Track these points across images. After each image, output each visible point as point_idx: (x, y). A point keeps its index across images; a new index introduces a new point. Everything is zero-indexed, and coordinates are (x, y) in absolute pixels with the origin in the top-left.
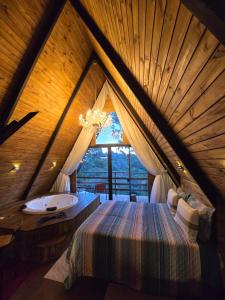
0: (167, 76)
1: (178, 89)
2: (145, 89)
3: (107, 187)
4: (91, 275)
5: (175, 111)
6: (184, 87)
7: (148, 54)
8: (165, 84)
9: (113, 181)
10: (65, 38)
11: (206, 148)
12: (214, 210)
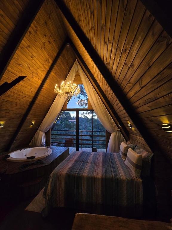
0: (124, 56)
1: (132, 65)
2: (108, 66)
3: (75, 142)
4: (62, 206)
5: (129, 82)
6: (136, 63)
7: (111, 39)
8: (123, 61)
9: (80, 138)
10: (46, 23)
11: (149, 109)
12: (153, 154)
